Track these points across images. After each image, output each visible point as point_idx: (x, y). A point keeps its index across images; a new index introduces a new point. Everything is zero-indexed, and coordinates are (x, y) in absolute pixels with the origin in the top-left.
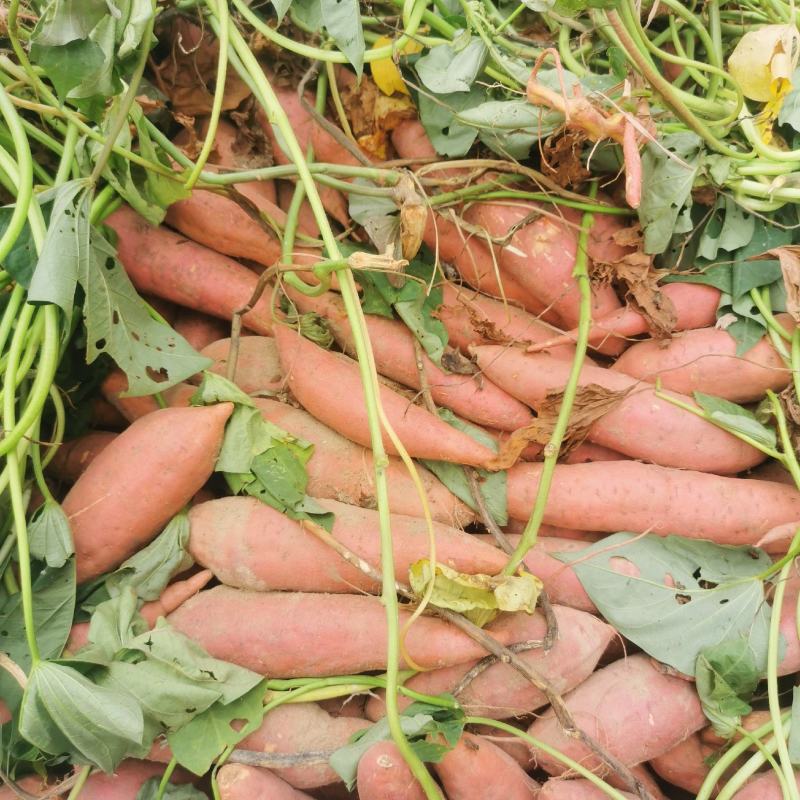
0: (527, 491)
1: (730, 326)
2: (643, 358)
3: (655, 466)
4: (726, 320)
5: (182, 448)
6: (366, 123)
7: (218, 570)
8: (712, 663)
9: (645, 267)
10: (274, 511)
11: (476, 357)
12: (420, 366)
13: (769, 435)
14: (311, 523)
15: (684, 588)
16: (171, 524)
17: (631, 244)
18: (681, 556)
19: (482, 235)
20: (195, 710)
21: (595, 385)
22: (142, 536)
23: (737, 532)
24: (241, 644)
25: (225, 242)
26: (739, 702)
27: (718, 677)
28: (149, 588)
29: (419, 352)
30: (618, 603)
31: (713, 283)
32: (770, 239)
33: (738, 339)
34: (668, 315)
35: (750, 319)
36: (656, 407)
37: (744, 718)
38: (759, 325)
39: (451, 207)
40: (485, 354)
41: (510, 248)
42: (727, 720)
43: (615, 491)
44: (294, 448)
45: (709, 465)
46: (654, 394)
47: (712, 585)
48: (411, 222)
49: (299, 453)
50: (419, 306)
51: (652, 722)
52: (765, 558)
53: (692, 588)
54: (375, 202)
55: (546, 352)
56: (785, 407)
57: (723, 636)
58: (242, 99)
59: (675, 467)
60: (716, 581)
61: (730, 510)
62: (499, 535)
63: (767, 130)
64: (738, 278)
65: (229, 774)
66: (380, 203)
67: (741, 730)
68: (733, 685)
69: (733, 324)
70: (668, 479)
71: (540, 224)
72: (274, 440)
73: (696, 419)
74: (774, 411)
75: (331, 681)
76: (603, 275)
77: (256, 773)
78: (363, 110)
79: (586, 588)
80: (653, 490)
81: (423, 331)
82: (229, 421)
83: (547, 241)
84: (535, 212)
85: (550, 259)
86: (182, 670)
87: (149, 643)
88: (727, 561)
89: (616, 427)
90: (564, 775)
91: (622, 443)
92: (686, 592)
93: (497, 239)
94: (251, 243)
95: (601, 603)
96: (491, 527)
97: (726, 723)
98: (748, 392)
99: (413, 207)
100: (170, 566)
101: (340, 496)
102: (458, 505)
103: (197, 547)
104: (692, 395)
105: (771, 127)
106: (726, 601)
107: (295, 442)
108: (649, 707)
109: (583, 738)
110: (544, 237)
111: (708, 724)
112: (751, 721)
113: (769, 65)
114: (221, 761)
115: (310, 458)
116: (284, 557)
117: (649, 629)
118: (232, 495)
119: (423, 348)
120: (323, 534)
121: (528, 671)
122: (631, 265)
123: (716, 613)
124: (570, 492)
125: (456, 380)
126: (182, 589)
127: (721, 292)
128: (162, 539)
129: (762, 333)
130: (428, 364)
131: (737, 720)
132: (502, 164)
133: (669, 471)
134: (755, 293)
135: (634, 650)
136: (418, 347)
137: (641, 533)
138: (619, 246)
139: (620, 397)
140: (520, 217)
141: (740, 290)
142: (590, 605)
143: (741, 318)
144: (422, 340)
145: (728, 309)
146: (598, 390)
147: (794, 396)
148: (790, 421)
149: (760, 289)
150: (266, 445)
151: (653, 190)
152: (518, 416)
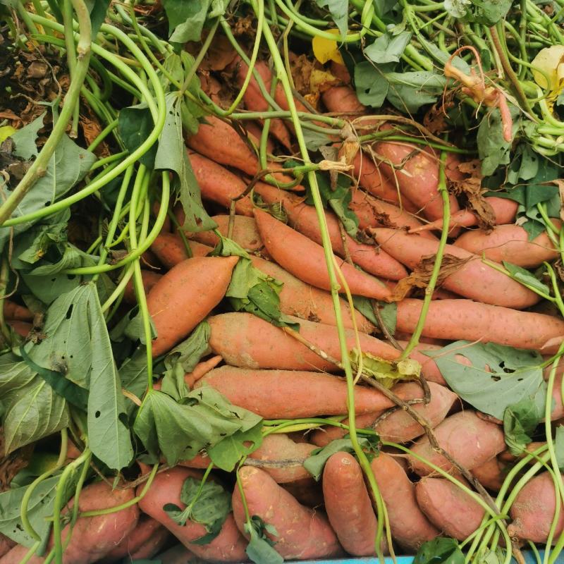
0: (409, 315)
1: (524, 224)
2: (474, 240)
3: (482, 304)
4: (521, 220)
5: (212, 281)
6: (304, 85)
7: (229, 356)
8: (514, 413)
9: (478, 185)
10: (265, 322)
11: (375, 234)
12: (344, 238)
13: (546, 288)
14: (289, 329)
15: (496, 372)
16: (200, 328)
17: (469, 172)
18: (493, 355)
19: (387, 162)
20: (225, 434)
21: (449, 255)
22: (184, 334)
23: (526, 342)
24: (245, 399)
25: (221, 155)
26: (525, 436)
27: (517, 421)
28: (189, 364)
29: (343, 230)
30: (459, 380)
31: (514, 199)
32: (547, 173)
33: (529, 231)
34: (491, 215)
35: (535, 220)
36: (483, 269)
37: (527, 445)
38: (541, 225)
39: (368, 143)
40: (381, 233)
41: (403, 171)
42: (519, 446)
43: (460, 316)
44: (272, 284)
45: (510, 303)
46: (482, 261)
47: (512, 371)
48: (349, 151)
49: (275, 287)
50: (341, 202)
51: (478, 446)
52: (540, 357)
53: (500, 372)
54: (317, 136)
55: (418, 234)
56: (556, 271)
57: (521, 398)
58: (226, 64)
59: (492, 304)
60: (513, 369)
61: (523, 330)
62: (392, 340)
63: (550, 107)
64: (530, 196)
65: (246, 472)
66: (321, 137)
67: (526, 451)
68: (524, 426)
69: (525, 223)
70: (489, 311)
71: (418, 157)
72: (259, 279)
73: (504, 277)
74: (549, 274)
75: (298, 421)
76: (456, 188)
77: (261, 472)
78: (303, 77)
79: (442, 372)
80: (481, 317)
81: (345, 218)
82: (235, 267)
83: (422, 168)
84: (415, 150)
85: (424, 179)
86: (219, 411)
87: (201, 395)
88: (518, 358)
89: (460, 279)
90: (430, 475)
91: (462, 289)
92: (497, 375)
93: (396, 166)
94: (237, 157)
95: (449, 379)
96: (388, 335)
97: (518, 447)
98: (532, 262)
99: (352, 142)
100: (200, 352)
101: (298, 314)
102: (366, 322)
103: (215, 342)
104: (502, 263)
105: (552, 105)
106: (522, 379)
107: (273, 281)
108: (477, 438)
109: (444, 453)
110: (420, 165)
111: (507, 448)
112: (530, 447)
113: (556, 70)
114: (241, 464)
115: (281, 291)
116: (271, 348)
117: (477, 395)
118: (235, 311)
119: (345, 228)
120: (296, 335)
121: (417, 415)
122: (470, 184)
123: (516, 386)
124: (434, 316)
125: (363, 248)
126: (205, 366)
127: (519, 204)
128: (195, 336)
129: (543, 229)
130: (347, 237)
131: (524, 446)
132: (401, 119)
133: (489, 307)
134: (539, 205)
135: (469, 407)
136: (342, 227)
137: (475, 341)
138: (461, 172)
139: (465, 261)
140: (407, 152)
141: (530, 204)
142: (443, 382)
143: (530, 220)
144: (345, 223)
145: (523, 214)
146: (452, 258)
147: (561, 266)
148: (559, 280)
149: (542, 203)
150: (256, 282)
151: (491, 139)
152: (399, 271)
